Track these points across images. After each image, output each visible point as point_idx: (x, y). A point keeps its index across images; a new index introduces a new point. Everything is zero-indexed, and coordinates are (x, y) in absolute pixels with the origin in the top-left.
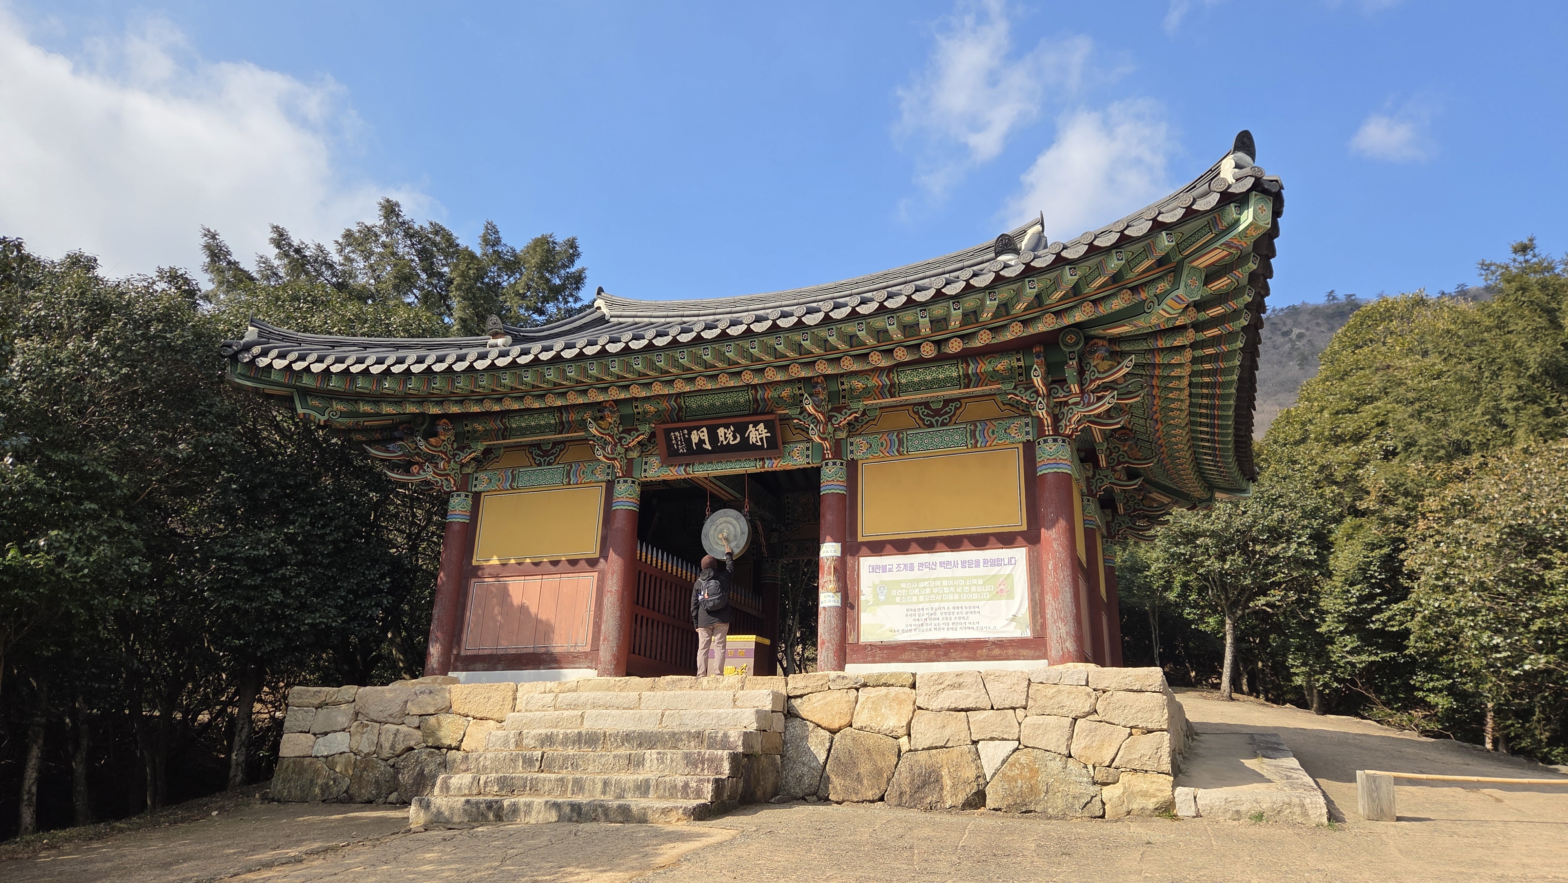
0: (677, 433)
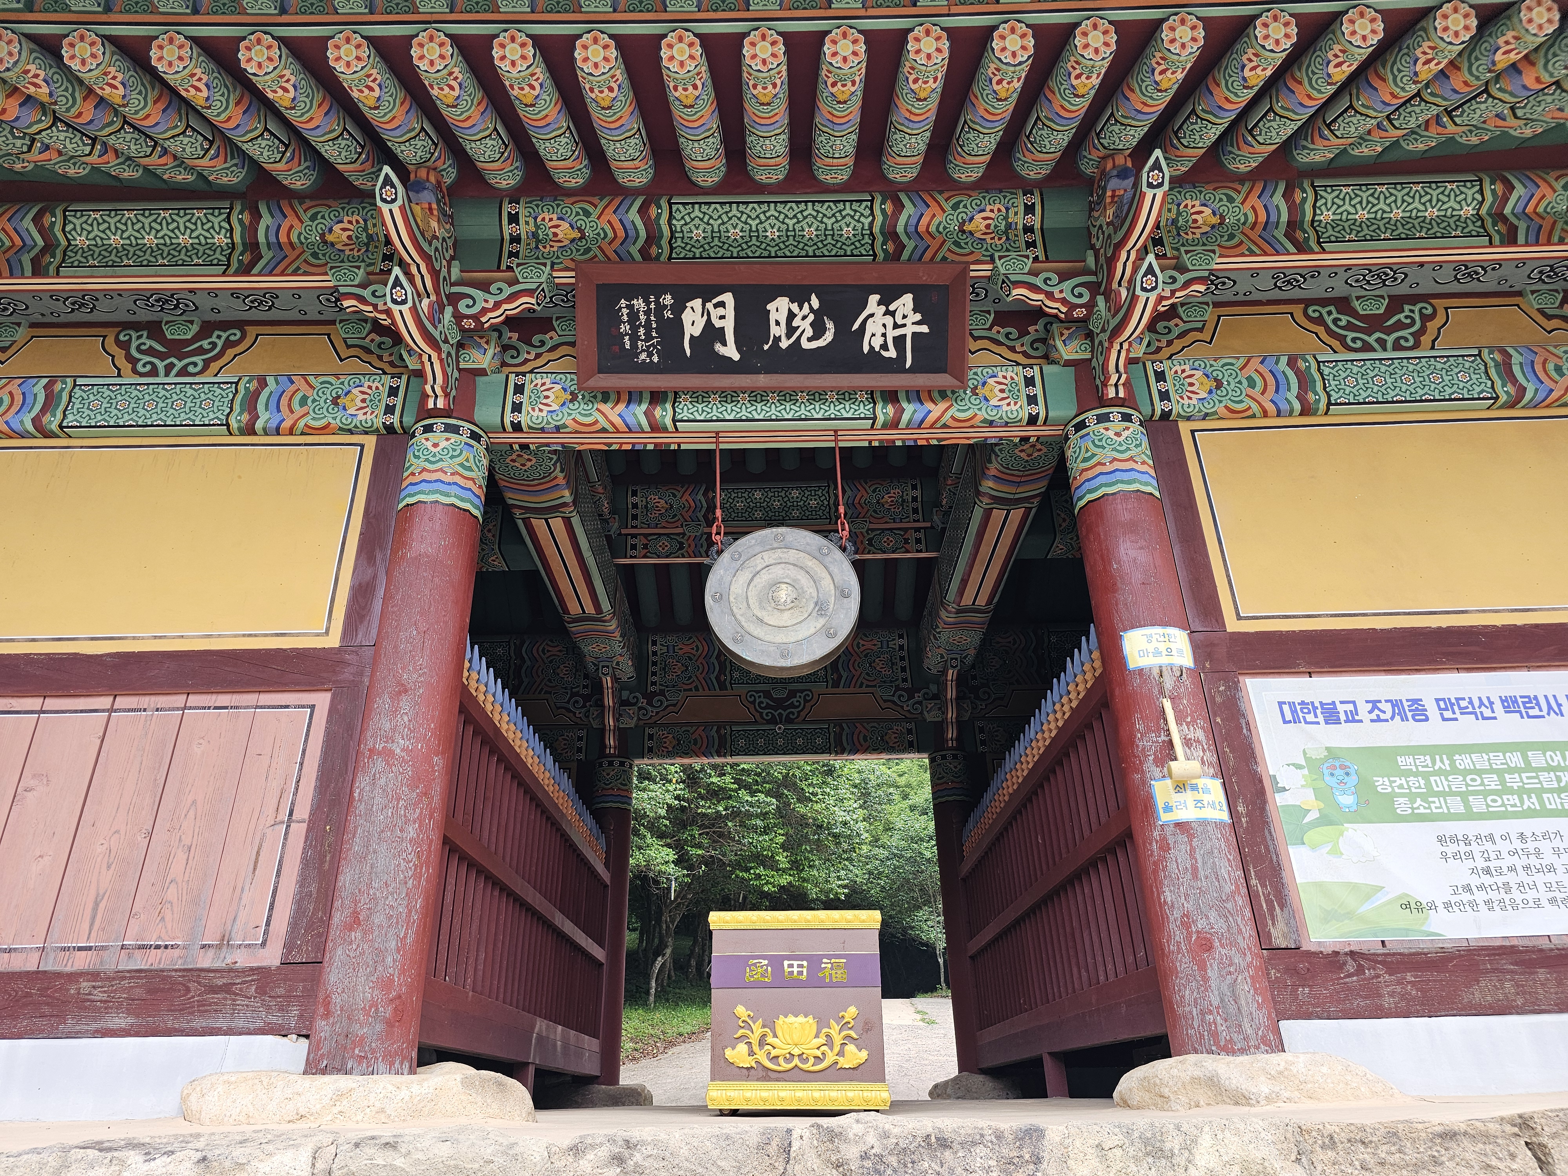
0: (639, 304)
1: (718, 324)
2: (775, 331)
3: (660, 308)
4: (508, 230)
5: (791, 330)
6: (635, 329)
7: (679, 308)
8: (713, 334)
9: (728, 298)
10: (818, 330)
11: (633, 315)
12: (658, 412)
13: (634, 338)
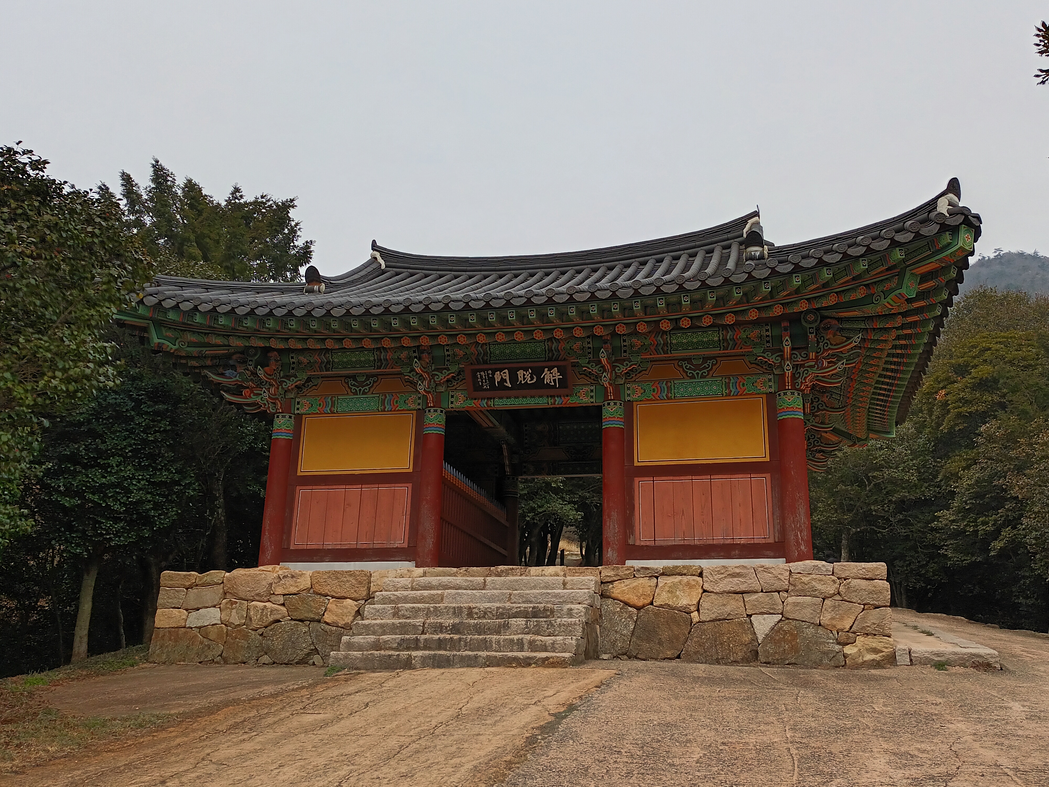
0: (482, 373)
1: (504, 378)
2: (520, 379)
3: (488, 374)
4: (447, 353)
5: (524, 379)
6: (482, 380)
7: (493, 374)
8: (503, 380)
9: (506, 371)
10: (532, 379)
11: (481, 377)
12: (489, 403)
13: (482, 382)
